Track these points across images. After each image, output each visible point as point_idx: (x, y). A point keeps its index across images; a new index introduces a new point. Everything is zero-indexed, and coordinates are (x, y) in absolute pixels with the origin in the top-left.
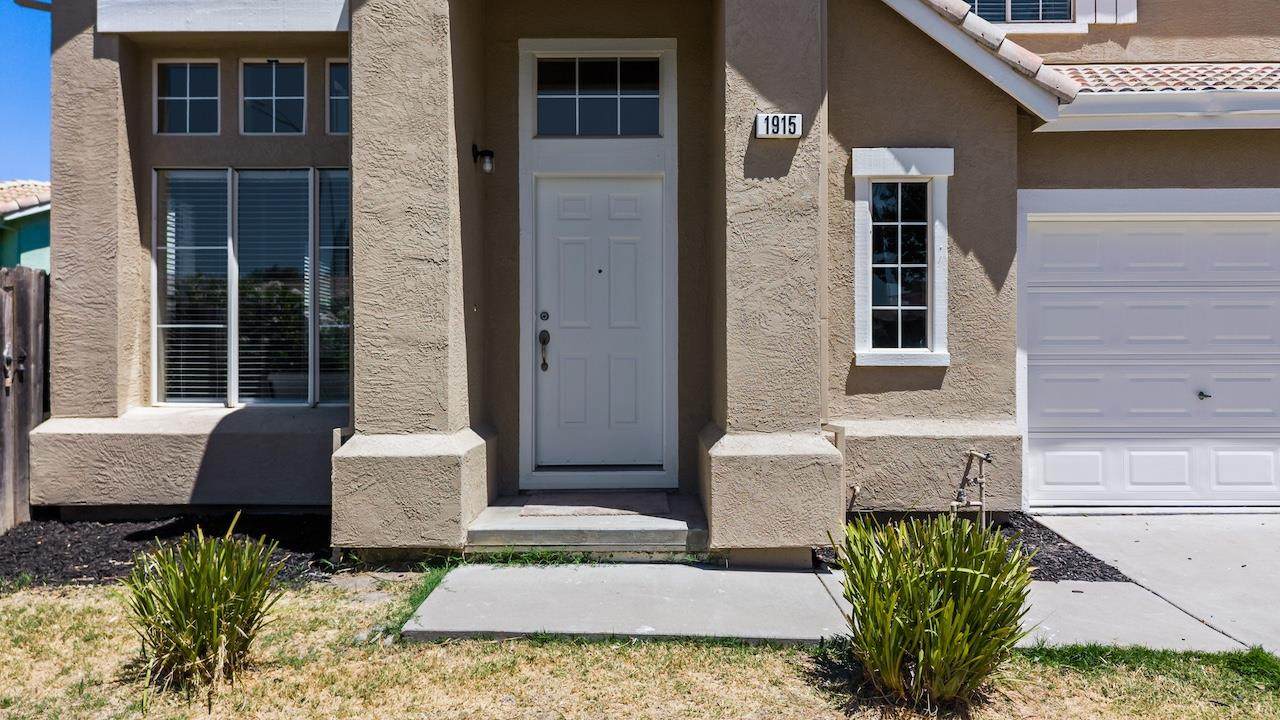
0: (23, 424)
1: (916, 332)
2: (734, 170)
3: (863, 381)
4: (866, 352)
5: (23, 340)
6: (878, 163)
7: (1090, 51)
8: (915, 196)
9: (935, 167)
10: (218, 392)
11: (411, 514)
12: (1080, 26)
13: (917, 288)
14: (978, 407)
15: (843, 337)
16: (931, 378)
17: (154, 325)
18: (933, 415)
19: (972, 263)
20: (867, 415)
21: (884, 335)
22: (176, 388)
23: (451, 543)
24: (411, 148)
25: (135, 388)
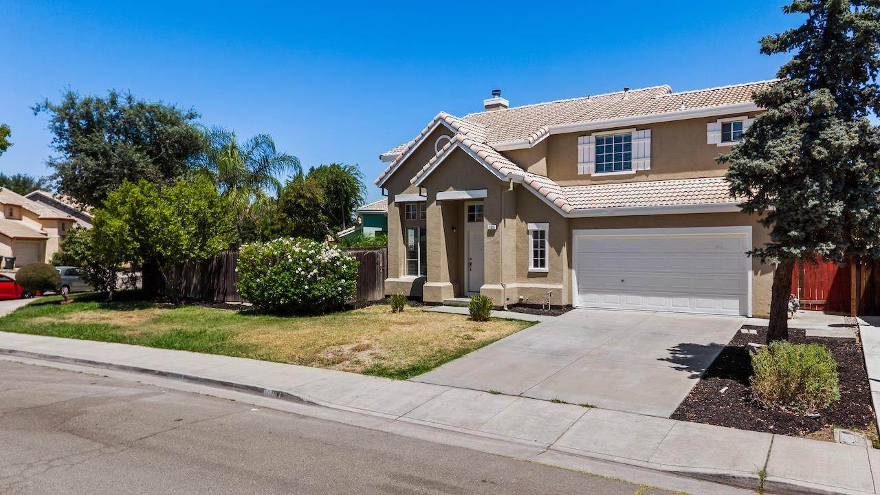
0: (384, 279)
1: (543, 265)
2: (485, 235)
3: (532, 275)
4: (531, 268)
5: (383, 264)
6: (532, 227)
7: (636, 179)
8: (543, 233)
9: (545, 227)
10: (417, 274)
11: (435, 296)
12: (633, 172)
13: (543, 254)
14: (555, 282)
15: (527, 265)
16: (544, 275)
17: (406, 260)
18: (545, 283)
19: (553, 249)
20: (532, 283)
21: (536, 265)
22: (410, 273)
23: (440, 301)
24: (435, 232)
25: (402, 272)
